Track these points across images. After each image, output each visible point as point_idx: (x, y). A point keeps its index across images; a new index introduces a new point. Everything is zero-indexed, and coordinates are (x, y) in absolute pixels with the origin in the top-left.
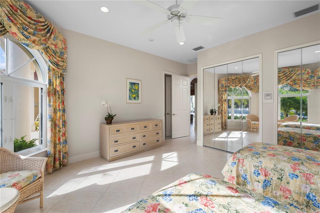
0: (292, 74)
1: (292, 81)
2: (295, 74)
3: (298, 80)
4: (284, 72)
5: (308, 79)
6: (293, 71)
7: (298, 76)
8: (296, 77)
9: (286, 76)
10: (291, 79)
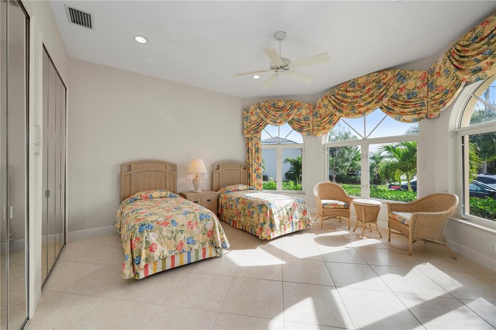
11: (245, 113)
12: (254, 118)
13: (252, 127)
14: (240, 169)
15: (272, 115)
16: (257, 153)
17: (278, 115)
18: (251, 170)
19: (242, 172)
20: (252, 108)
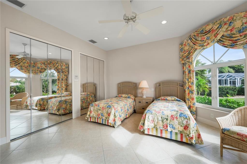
0: (20, 61)
1: (19, 67)
2: (22, 61)
3: (24, 67)
4: (13, 58)
5: (28, 67)
6: (21, 59)
7: (24, 63)
8: (22, 64)
9: (15, 61)
10: (19, 65)
11: (180, 46)
12: (186, 48)
13: (185, 55)
14: (177, 86)
15: (201, 41)
16: (189, 74)
17: (205, 39)
18: (185, 87)
19: (178, 88)
20: (185, 41)
